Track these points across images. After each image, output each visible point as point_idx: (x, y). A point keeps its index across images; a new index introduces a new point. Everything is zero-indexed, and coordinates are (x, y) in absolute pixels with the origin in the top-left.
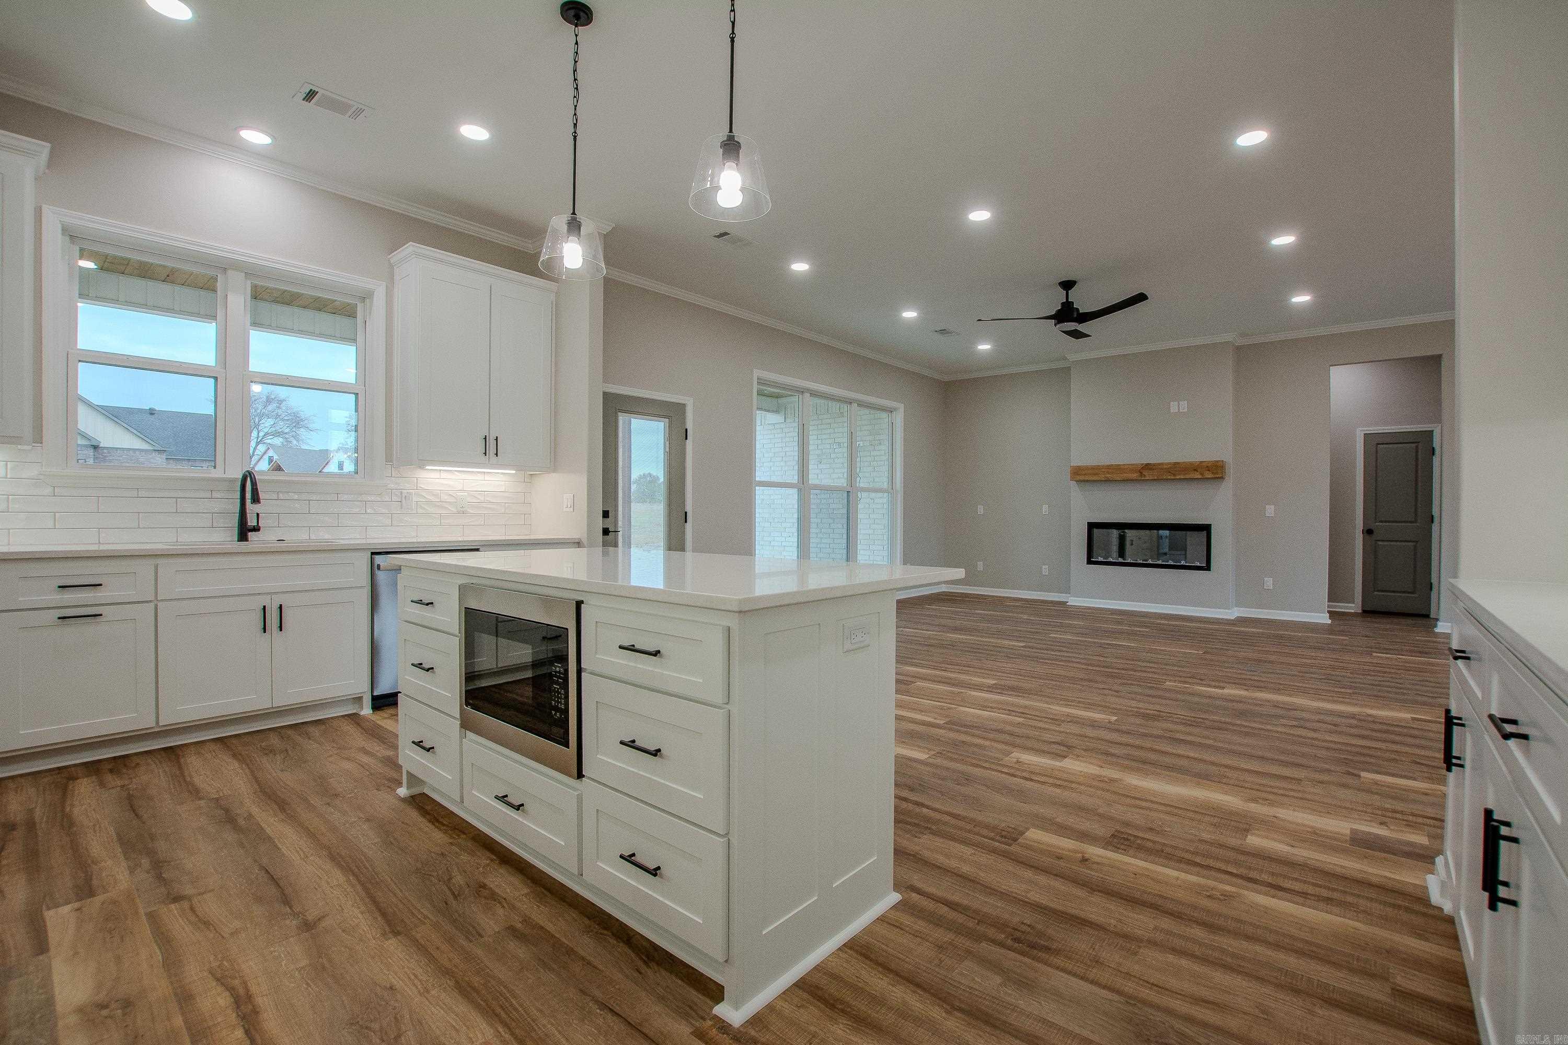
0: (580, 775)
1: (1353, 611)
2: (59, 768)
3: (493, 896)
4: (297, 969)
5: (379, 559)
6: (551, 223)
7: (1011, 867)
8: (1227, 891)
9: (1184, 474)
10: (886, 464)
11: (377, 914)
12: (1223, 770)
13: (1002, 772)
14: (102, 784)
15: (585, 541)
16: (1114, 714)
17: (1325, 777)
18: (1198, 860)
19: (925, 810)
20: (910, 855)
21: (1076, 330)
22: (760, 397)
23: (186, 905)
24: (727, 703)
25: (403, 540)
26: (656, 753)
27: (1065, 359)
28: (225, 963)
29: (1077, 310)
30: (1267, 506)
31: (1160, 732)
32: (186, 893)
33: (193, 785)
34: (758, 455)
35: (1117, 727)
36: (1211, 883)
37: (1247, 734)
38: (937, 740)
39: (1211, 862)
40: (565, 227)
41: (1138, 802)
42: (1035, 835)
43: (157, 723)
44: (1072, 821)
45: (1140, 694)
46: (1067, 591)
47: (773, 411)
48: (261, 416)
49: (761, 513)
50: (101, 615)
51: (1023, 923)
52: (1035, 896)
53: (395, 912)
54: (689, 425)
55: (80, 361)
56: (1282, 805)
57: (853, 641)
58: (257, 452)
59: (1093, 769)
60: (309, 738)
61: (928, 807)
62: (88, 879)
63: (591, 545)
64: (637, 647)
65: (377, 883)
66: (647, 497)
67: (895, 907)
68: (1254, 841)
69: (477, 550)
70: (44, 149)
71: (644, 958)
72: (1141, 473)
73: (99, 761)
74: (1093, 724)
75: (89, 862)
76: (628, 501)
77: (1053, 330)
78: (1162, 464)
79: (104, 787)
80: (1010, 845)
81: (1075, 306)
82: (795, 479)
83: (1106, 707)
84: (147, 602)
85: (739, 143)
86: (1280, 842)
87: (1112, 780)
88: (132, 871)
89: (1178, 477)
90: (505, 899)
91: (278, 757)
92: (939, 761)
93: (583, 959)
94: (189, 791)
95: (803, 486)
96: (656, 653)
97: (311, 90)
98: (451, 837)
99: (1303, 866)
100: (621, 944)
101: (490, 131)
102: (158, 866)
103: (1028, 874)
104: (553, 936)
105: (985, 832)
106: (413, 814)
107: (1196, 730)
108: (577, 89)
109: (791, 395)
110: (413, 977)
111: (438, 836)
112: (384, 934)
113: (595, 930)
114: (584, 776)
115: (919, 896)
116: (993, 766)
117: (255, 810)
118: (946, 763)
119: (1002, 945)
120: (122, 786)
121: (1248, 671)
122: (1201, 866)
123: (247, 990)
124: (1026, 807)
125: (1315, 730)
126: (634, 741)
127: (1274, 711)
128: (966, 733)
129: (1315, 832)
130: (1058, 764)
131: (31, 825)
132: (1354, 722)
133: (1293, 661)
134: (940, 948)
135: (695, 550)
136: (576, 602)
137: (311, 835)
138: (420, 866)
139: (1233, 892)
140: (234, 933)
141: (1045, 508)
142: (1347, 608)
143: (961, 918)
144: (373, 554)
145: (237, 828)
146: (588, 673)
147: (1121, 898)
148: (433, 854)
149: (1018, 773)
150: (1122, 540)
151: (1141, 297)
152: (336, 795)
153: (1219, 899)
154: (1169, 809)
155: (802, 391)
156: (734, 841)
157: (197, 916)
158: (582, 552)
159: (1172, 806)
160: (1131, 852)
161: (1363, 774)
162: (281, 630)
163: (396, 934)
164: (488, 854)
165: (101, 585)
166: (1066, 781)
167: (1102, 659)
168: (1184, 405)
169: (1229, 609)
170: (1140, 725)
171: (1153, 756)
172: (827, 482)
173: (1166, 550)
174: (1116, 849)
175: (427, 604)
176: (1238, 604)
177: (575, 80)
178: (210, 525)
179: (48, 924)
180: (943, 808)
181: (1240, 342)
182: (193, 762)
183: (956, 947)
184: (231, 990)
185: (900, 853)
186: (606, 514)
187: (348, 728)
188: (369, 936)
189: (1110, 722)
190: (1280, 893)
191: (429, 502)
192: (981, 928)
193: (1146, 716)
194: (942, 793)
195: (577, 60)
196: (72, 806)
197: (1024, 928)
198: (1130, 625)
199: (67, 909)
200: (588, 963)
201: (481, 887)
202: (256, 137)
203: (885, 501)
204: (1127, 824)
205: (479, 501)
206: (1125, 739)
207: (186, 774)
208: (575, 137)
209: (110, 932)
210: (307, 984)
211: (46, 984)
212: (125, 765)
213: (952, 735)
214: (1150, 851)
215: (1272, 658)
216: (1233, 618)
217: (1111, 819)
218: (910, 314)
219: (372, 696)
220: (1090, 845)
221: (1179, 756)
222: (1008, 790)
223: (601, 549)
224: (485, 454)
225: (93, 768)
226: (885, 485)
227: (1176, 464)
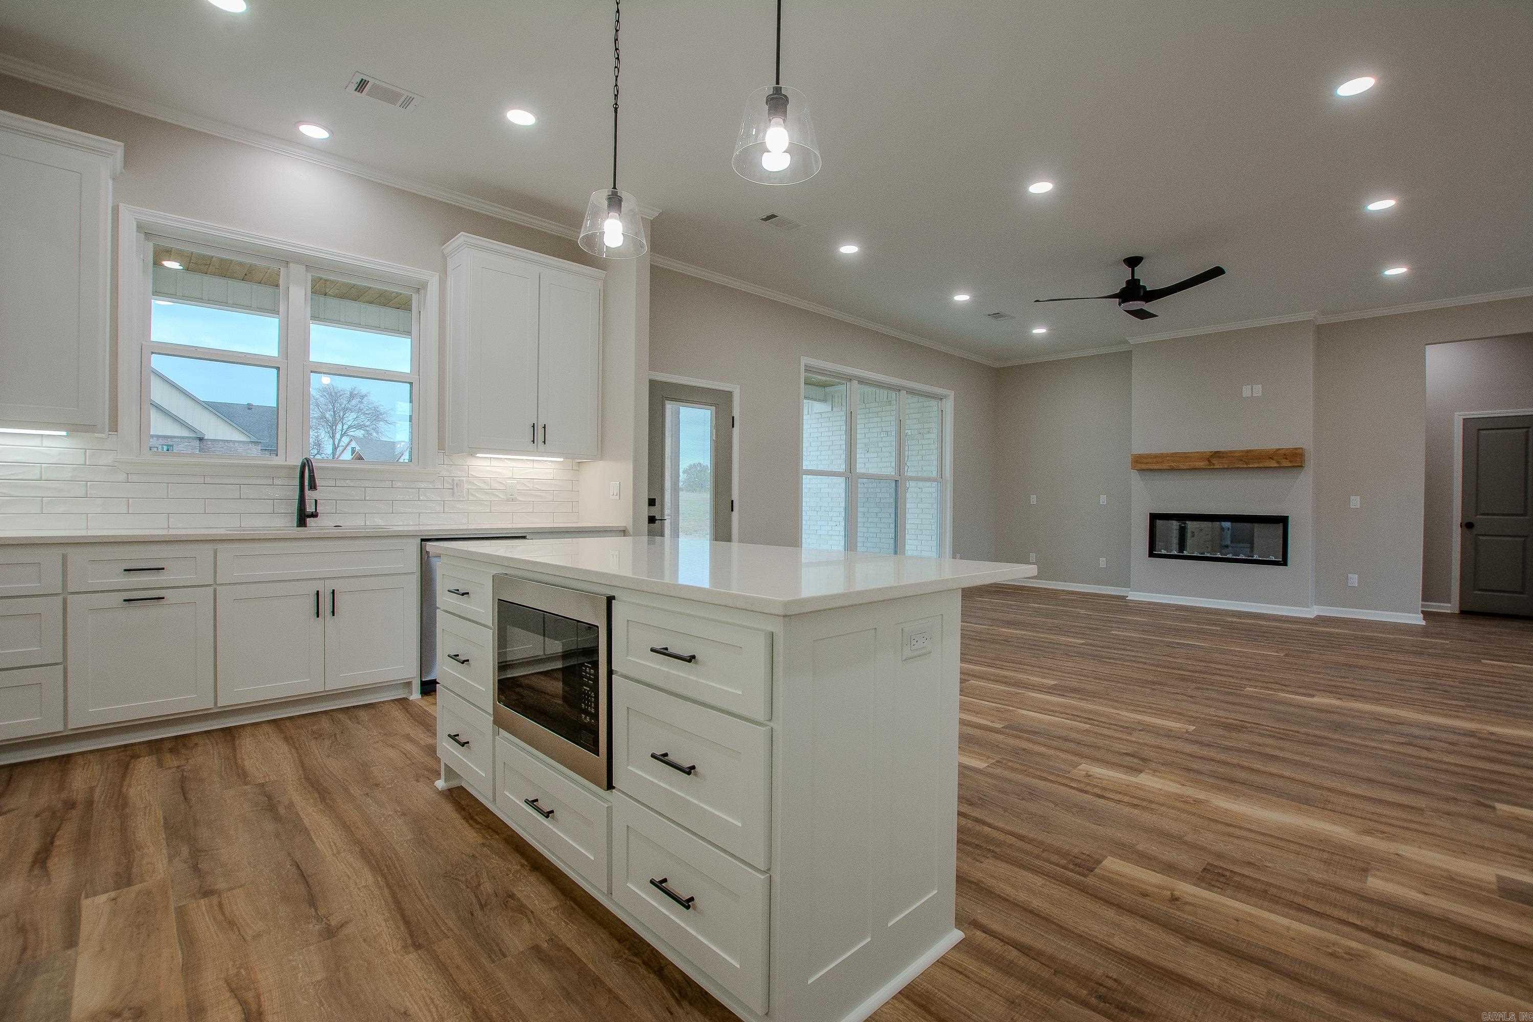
0: (610, 786)
1: (1449, 611)
2: (125, 746)
3: (522, 909)
4: (312, 983)
5: (430, 546)
6: (592, 198)
7: (1091, 905)
8: (1352, 948)
9: (1259, 463)
10: (934, 453)
11: (401, 923)
12: (1325, 793)
13: (1071, 787)
14: (160, 764)
15: (631, 530)
16: (1191, 723)
17: (1452, 808)
18: (1311, 905)
19: (987, 829)
20: (971, 882)
21: (1142, 309)
22: (807, 386)
23: (215, 900)
24: (770, 720)
25: (455, 527)
26: (689, 770)
27: (1127, 342)
28: (242, 971)
29: (1144, 287)
30: (1352, 498)
31: (1247, 746)
32: (217, 887)
33: (243, 769)
34: (805, 444)
35: (1195, 738)
36: (1333, 937)
37: (1348, 751)
38: (995, 747)
39: (1329, 910)
40: (606, 203)
41: (1231, 830)
42: (1113, 864)
43: (216, 703)
44: (1153, 848)
45: (1218, 700)
46: (1127, 584)
47: (820, 400)
48: (345, 410)
49: (808, 501)
50: (163, 598)
51: (1107, 977)
52: (1119, 942)
53: (418, 920)
54: (736, 413)
55: (152, 353)
56: (1405, 841)
57: (913, 648)
58: (342, 444)
59: (1173, 787)
60: (358, 723)
61: (990, 826)
62: (129, 867)
63: (637, 534)
64: (671, 650)
65: (405, 887)
66: (693, 487)
67: (957, 947)
68: (1376, 884)
69: (524, 537)
70: (117, 148)
71: (677, 995)
72: (1209, 461)
73: (162, 740)
74: (1169, 734)
75: (134, 847)
76: (676, 489)
77: (1116, 309)
78: (1234, 452)
79: (161, 767)
80: (1085, 876)
81: (1141, 284)
82: (842, 468)
83: (1180, 714)
84: (207, 586)
85: (785, 96)
86: (1412, 888)
87: (1197, 801)
88: (171, 859)
89: (1251, 466)
90: (532, 912)
91: (327, 743)
92: (998, 771)
93: (610, 991)
94: (239, 775)
95: (850, 475)
96: (691, 659)
97: (362, 79)
98: (484, 837)
99: (1443, 920)
100: (652, 976)
101: (535, 114)
102: (196, 853)
103: (1110, 914)
104: (580, 960)
105: (1055, 858)
106: (448, 809)
107: (1287, 745)
108: (618, 58)
109: (839, 383)
110: (429, 1001)
111: (472, 835)
112: (405, 947)
113: (625, 956)
114: (614, 788)
115: (984, 935)
116: (1060, 780)
117: (297, 798)
118: (1007, 774)
119: (1085, 1004)
120: (178, 767)
121: (1341, 677)
122: (1318, 914)
123: (260, 1006)
124: (1101, 830)
125: (1428, 749)
126: (666, 755)
127: (1374, 724)
128: (1028, 740)
129: (1451, 877)
130: (1133, 779)
131: (90, 803)
132: (1476, 741)
133: (1390, 666)
134: (1012, 1003)
135: (740, 541)
136: (607, 597)
137: (346, 827)
138: (449, 868)
139: (1359, 950)
140: (257, 936)
141: (1103, 499)
142: (1443, 607)
143: (1033, 966)
144: (422, 540)
145: (277, 818)
146: (619, 676)
147: (1221, 950)
148: (464, 856)
149: (1088, 788)
150: (1182, 532)
151: (1217, 272)
152: (377, 785)
153: (1342, 958)
154: (1269, 840)
155: (850, 379)
156: (777, 878)
157: (223, 914)
158: (626, 542)
159: (1271, 836)
160: (1229, 892)
161: (1498, 806)
162: (333, 615)
163: (417, 946)
164: (518, 857)
165: (163, 569)
166: (1144, 800)
167: (1171, 659)
168: (1258, 390)
169: (1308, 607)
170: (1220, 736)
171: (1242, 775)
172: (873, 470)
173: (1228, 543)
174: (1210, 886)
175: (463, 594)
176: (1318, 603)
177: (616, 49)
178: (271, 511)
179: (84, 913)
180: (1008, 828)
181: (1322, 320)
182: (247, 745)
183: (1031, 1003)
184: (243, 1003)
185: (961, 879)
186: (652, 502)
187: (397, 713)
188: (390, 949)
189: (1187, 732)
190: (1421, 956)
191: (480, 490)
192: (1058, 981)
193: (1228, 727)
194: (1005, 810)
195: (618, 28)
196: (130, 786)
197: (1110, 983)
198: (1197, 623)
199: (103, 898)
200: (614, 997)
201: (510, 896)
202: (314, 132)
203: (934, 490)
204: (1220, 856)
205: (528, 489)
206: (1205, 752)
207: (239, 756)
208: (616, 109)
209: (138, 927)
210: (320, 1002)
211: (67, 985)
212: (184, 745)
213: (1012, 741)
214: (1249, 890)
215: (1362, 662)
216: (1312, 617)
217: (1203, 849)
218: (962, 298)
219: (421, 681)
220: (1180, 880)
221: (1271, 774)
222: (1081, 809)
223: (647, 537)
224: (533, 441)
225: (155, 747)
226: (934, 474)
227: (1248, 451)
